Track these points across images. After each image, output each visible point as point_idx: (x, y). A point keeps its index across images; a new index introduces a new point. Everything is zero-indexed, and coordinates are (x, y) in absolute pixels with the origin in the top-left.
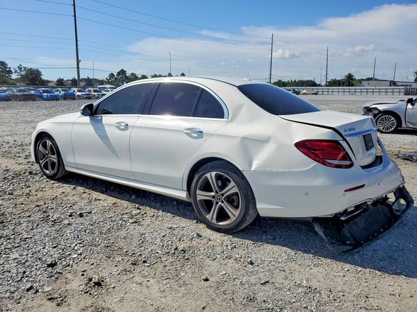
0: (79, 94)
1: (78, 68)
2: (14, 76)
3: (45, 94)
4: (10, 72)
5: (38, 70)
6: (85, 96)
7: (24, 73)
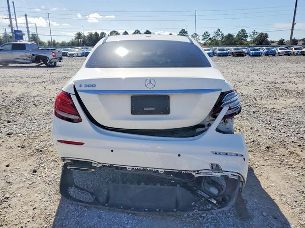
0: (280, 51)
1: (292, 30)
2: (249, 39)
3: (251, 52)
4: (247, 36)
5: (266, 34)
6: (284, 53)
7: (256, 36)
